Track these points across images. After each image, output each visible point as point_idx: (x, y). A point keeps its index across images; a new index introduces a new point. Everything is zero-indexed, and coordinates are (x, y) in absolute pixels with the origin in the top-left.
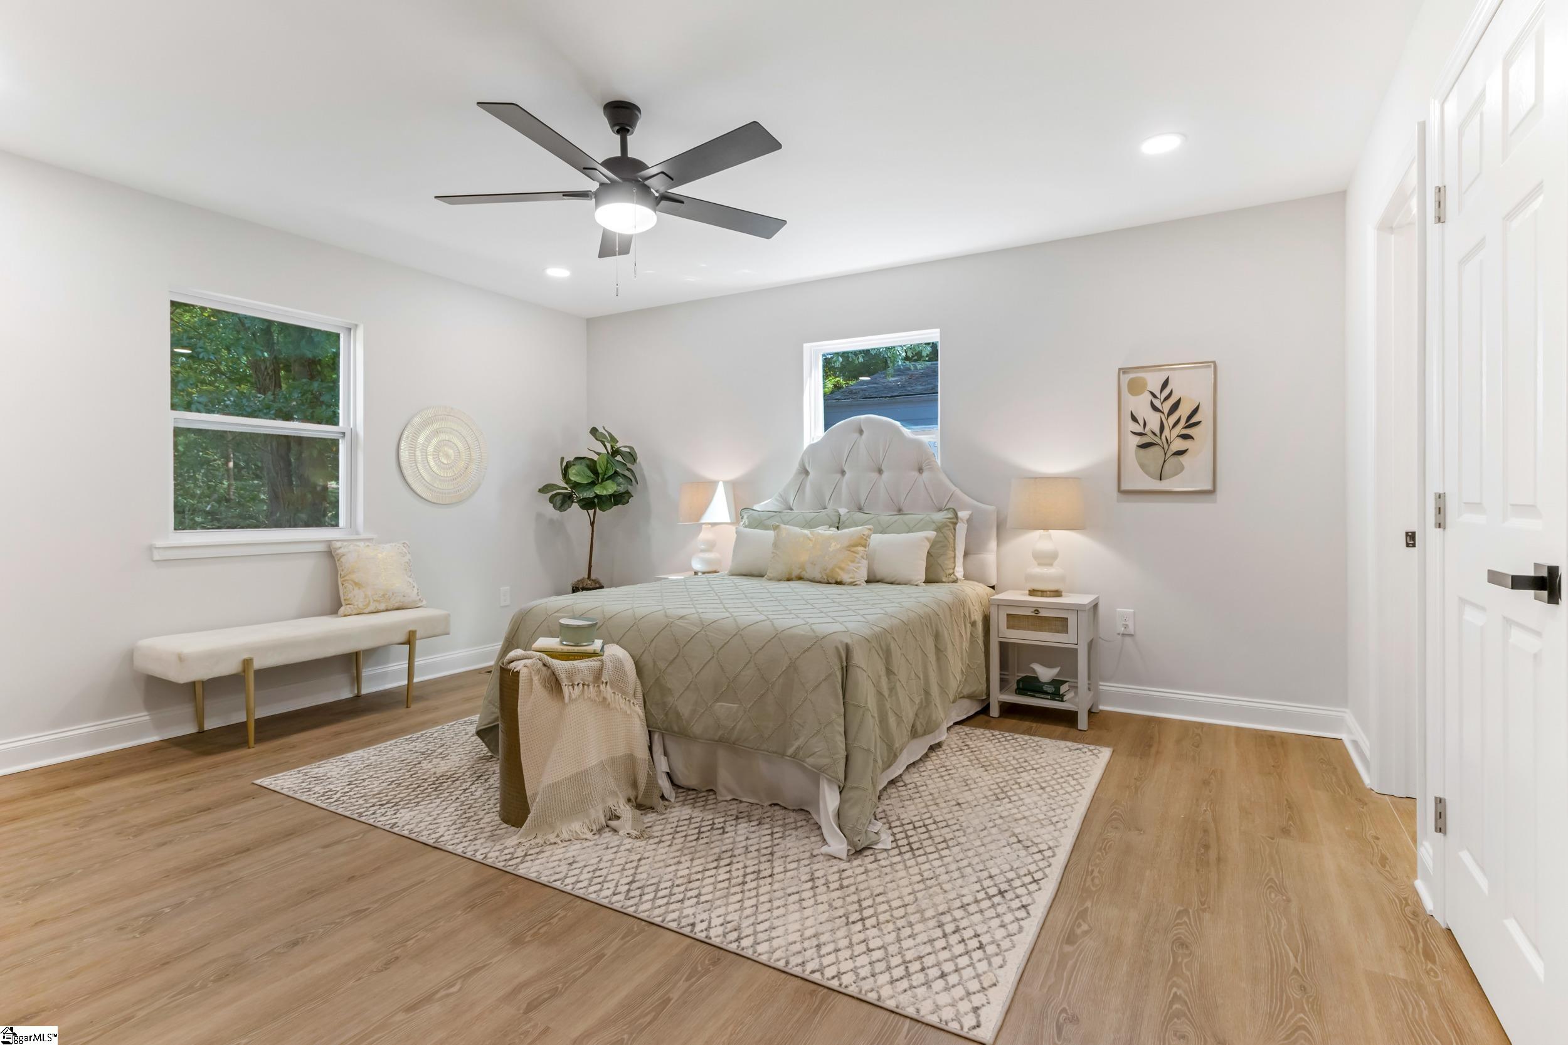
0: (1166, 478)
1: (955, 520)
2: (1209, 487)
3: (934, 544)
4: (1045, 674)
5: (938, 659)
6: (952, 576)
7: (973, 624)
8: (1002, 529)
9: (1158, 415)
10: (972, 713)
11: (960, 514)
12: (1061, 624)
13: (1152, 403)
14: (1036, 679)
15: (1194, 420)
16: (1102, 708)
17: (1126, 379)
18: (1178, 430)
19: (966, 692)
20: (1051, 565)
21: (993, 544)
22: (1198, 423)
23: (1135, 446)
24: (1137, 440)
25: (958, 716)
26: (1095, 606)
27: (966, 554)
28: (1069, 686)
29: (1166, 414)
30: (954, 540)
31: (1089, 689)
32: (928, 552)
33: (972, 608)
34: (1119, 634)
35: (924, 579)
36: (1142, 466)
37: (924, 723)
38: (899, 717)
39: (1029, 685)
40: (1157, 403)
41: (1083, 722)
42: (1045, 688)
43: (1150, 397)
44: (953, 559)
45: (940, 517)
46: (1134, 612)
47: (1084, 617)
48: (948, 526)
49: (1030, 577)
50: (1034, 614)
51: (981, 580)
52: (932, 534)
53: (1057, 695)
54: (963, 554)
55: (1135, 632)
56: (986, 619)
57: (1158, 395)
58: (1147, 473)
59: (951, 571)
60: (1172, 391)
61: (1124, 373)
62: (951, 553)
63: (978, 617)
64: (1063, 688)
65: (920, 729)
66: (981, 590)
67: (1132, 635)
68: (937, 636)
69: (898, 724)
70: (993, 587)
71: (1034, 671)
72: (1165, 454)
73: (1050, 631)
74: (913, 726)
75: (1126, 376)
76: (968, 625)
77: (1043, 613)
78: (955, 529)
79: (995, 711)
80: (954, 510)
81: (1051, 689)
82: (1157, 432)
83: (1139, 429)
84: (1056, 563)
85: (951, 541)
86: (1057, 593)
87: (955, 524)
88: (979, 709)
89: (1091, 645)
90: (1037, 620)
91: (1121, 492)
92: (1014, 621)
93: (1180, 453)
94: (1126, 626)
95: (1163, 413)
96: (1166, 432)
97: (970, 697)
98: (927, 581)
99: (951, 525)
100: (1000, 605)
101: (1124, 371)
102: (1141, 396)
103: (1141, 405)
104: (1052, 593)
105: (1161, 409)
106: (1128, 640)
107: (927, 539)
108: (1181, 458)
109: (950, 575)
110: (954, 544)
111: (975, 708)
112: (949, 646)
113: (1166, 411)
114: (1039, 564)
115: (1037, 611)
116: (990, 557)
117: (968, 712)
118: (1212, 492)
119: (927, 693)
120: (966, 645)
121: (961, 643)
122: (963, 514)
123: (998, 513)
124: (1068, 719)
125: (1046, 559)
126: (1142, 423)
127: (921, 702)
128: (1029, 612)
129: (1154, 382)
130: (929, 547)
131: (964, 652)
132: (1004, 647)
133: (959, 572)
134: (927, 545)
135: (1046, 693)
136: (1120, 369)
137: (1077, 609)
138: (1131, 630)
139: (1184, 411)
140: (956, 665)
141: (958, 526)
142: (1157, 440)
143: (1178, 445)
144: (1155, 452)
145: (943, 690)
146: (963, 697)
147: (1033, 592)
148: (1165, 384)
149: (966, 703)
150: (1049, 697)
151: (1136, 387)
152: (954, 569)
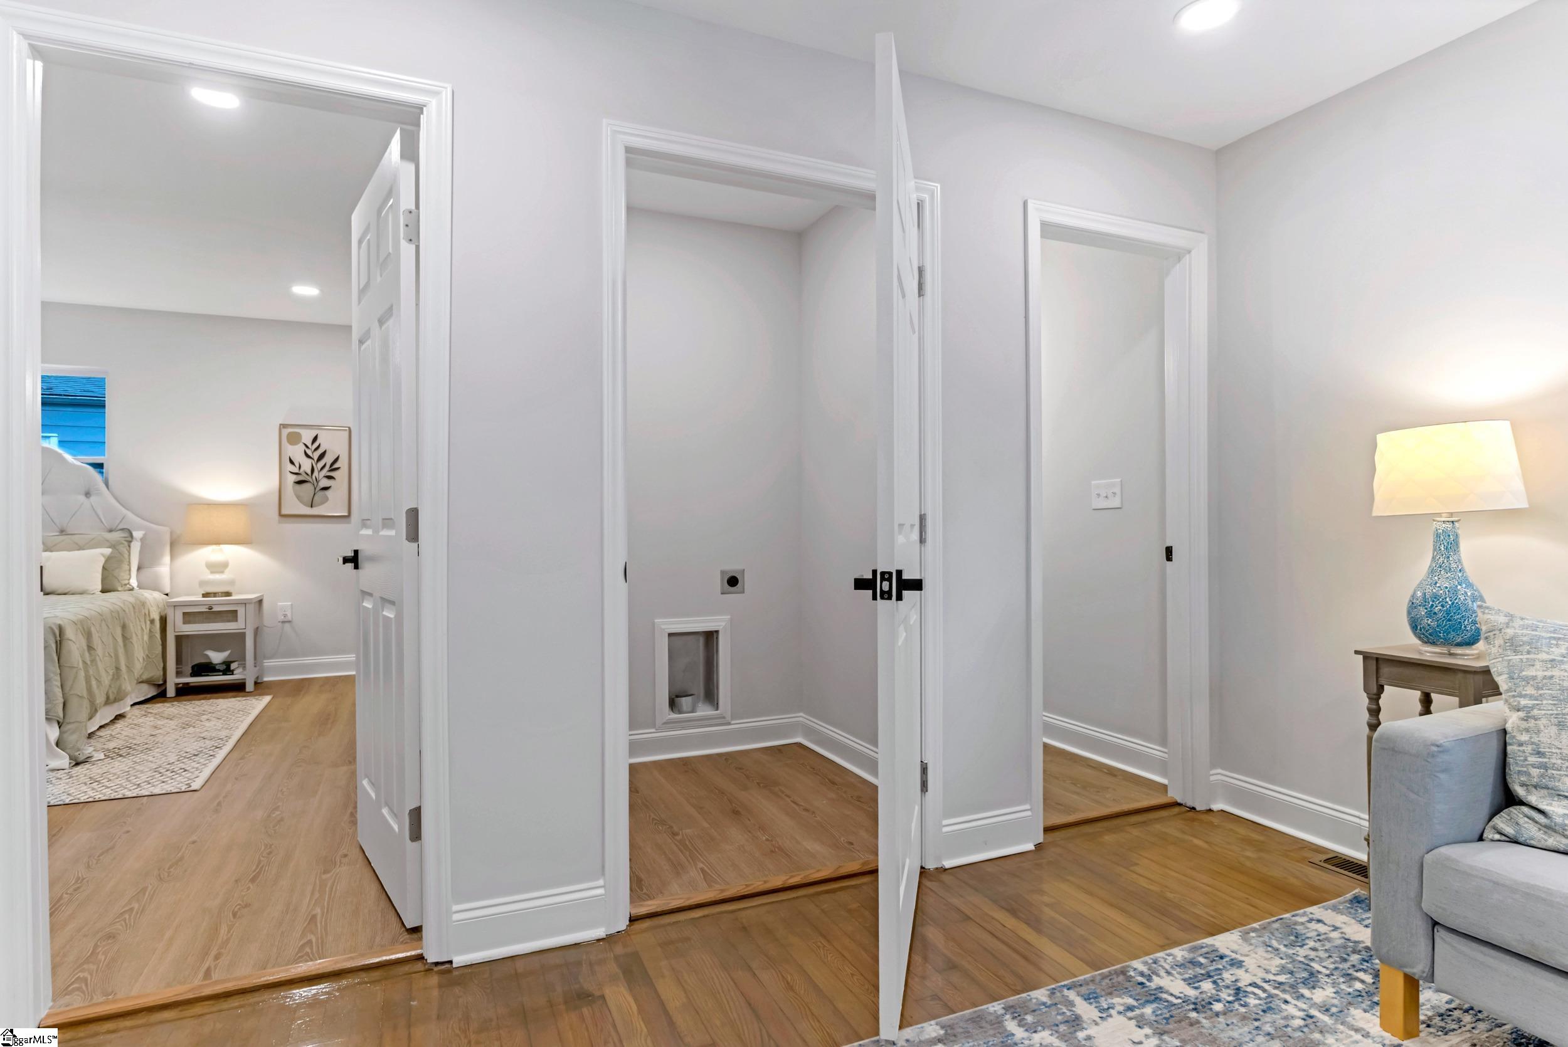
0: (315, 507)
1: (130, 539)
2: (346, 514)
3: (108, 559)
4: (217, 657)
5: (125, 645)
6: (128, 586)
7: (152, 621)
8: (176, 545)
9: (310, 461)
10: (149, 696)
11: (135, 534)
12: (232, 615)
13: (305, 451)
14: (211, 663)
15: (336, 466)
16: (266, 679)
17: (285, 432)
18: (325, 472)
19: (145, 677)
20: (222, 572)
21: (167, 559)
22: (338, 468)
23: (292, 482)
24: (294, 478)
25: (137, 698)
26: (260, 602)
27: (139, 569)
28: (239, 664)
29: (316, 460)
30: (129, 555)
31: (255, 666)
32: (103, 567)
33: (151, 609)
34: (279, 622)
35: (100, 588)
36: (298, 497)
37: (115, 692)
38: (99, 681)
39: (205, 668)
40: (309, 452)
41: (250, 687)
42: (217, 667)
43: (304, 447)
44: (128, 572)
45: (117, 536)
46: (292, 605)
47: (251, 608)
48: (123, 544)
49: (202, 583)
50: (208, 610)
51: (156, 588)
52: (107, 551)
53: (228, 670)
54: (136, 568)
55: (292, 618)
56: (164, 620)
57: (310, 446)
58: (301, 502)
59: (127, 582)
60: (320, 445)
61: (284, 427)
62: (127, 567)
63: (156, 616)
64: (233, 666)
65: (112, 697)
66: (158, 595)
67: (289, 622)
68: (124, 627)
69: (98, 687)
70: (167, 595)
71: (207, 656)
72: (315, 489)
73: (223, 621)
74: (107, 694)
75: (286, 430)
76: (148, 622)
77: (216, 609)
78: (129, 546)
79: (171, 692)
80: (129, 530)
81: (223, 667)
82: (309, 473)
83: (296, 470)
84: (227, 571)
85: (126, 556)
86: (228, 594)
87: (131, 542)
88: (155, 694)
89: (257, 631)
90: (211, 615)
91: (281, 515)
92: (188, 617)
93: (326, 489)
94: (285, 616)
95: (314, 459)
96: (316, 473)
97: (149, 682)
98: (103, 591)
99: (126, 543)
100: (176, 606)
101: (283, 426)
102: (296, 446)
103: (296, 452)
104: (223, 594)
105: (311, 456)
106: (287, 625)
107: (103, 555)
108: (328, 493)
109: (126, 585)
110: (129, 559)
111: (152, 692)
112: (134, 635)
113: (316, 458)
114: (212, 572)
115: (211, 608)
116: (164, 569)
117: (147, 694)
118: (349, 516)
119: (118, 669)
120: (146, 638)
121: (143, 635)
122: (138, 534)
123: (171, 533)
124: (238, 688)
125: (218, 567)
126: (298, 466)
127: (113, 675)
128: (204, 609)
129: (307, 436)
130: (103, 562)
131: (145, 643)
132: (179, 639)
133: (134, 582)
134: (103, 560)
135: (219, 671)
136: (280, 425)
137: (244, 603)
138: (289, 618)
139: (329, 459)
140: (139, 654)
141: (132, 544)
142: (309, 478)
143: (324, 483)
144: (307, 487)
145: (130, 669)
146: (142, 682)
147: (204, 595)
148: (315, 439)
149: (145, 687)
150: (221, 673)
151: (294, 439)
152: (129, 580)
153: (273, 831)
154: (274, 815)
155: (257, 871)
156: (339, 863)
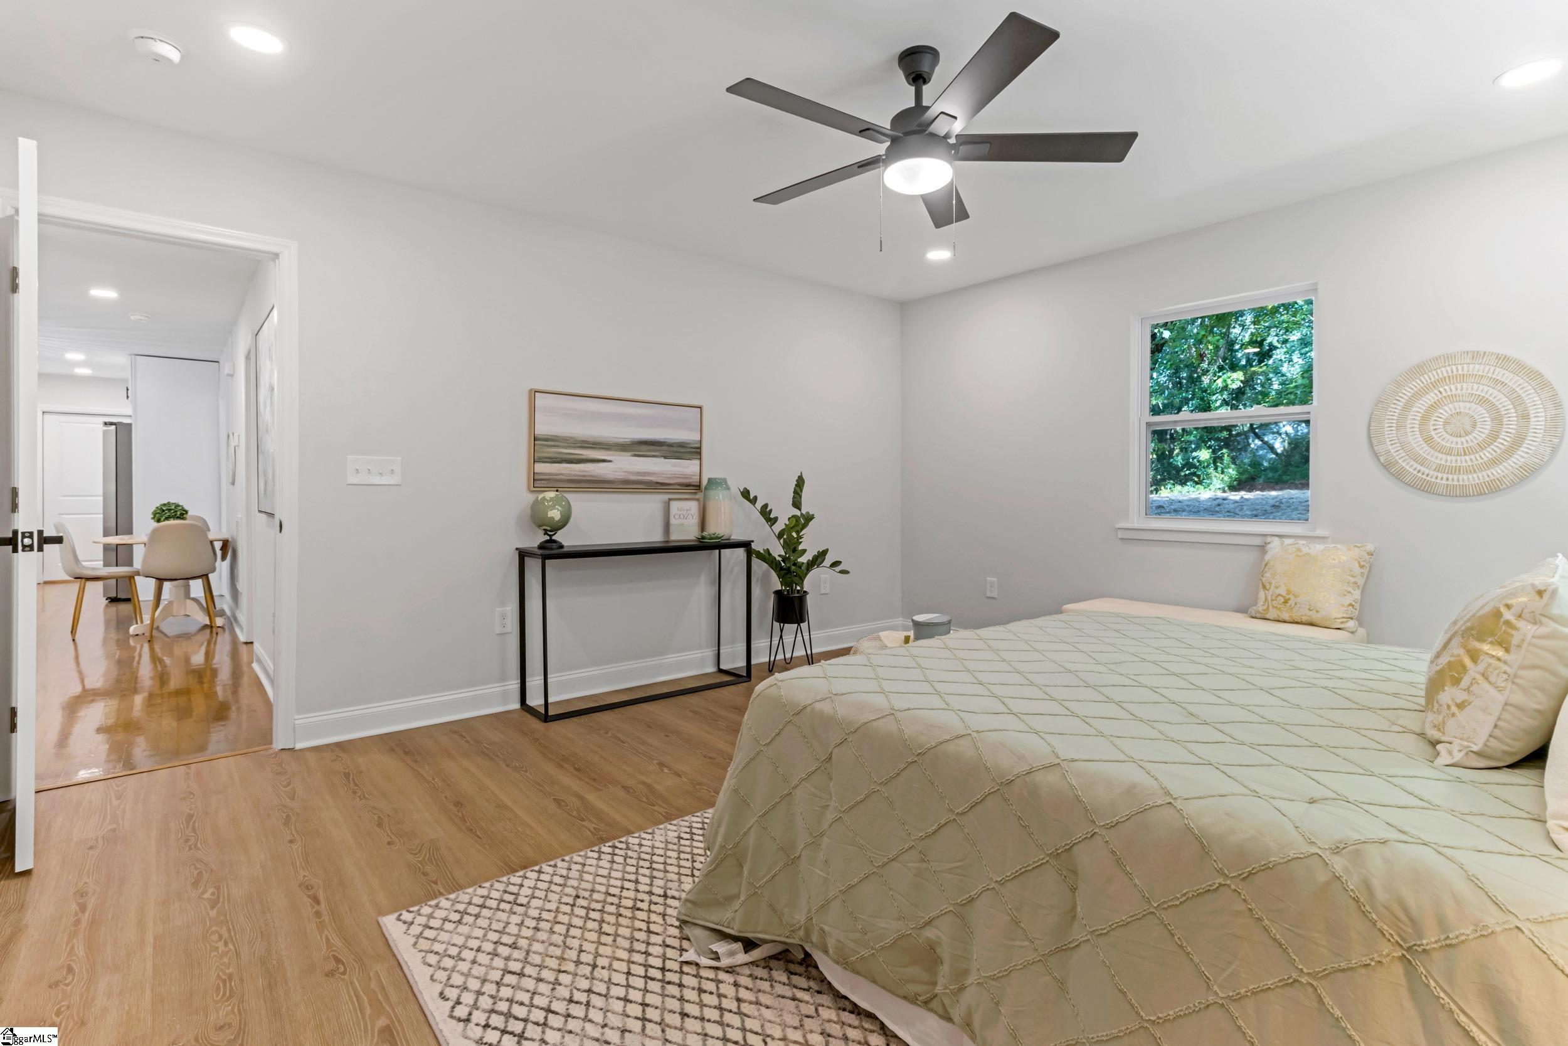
153: (198, 866)
154: (211, 890)
155: (191, 824)
156: (99, 839)
